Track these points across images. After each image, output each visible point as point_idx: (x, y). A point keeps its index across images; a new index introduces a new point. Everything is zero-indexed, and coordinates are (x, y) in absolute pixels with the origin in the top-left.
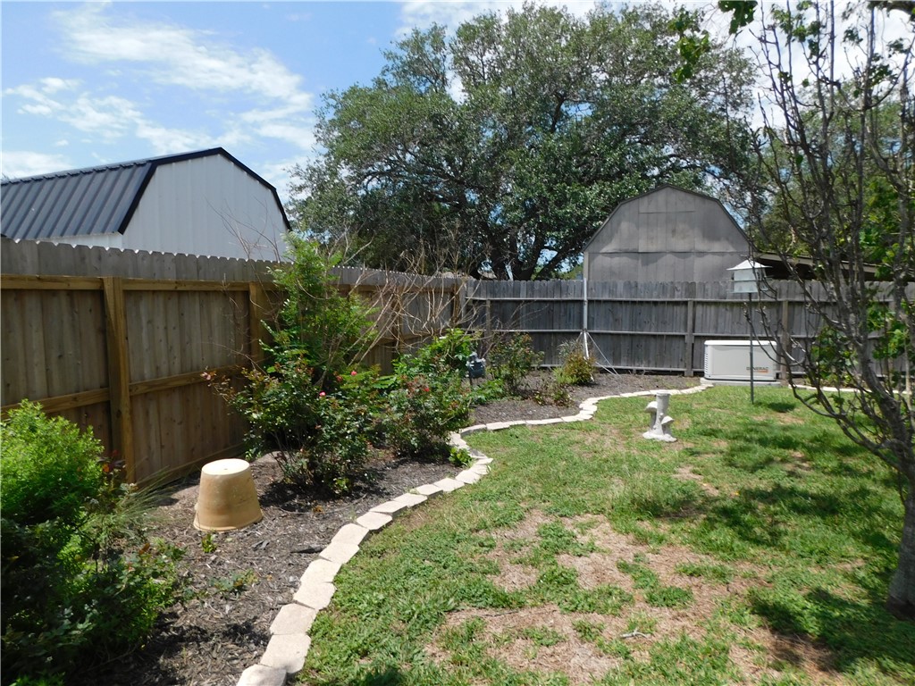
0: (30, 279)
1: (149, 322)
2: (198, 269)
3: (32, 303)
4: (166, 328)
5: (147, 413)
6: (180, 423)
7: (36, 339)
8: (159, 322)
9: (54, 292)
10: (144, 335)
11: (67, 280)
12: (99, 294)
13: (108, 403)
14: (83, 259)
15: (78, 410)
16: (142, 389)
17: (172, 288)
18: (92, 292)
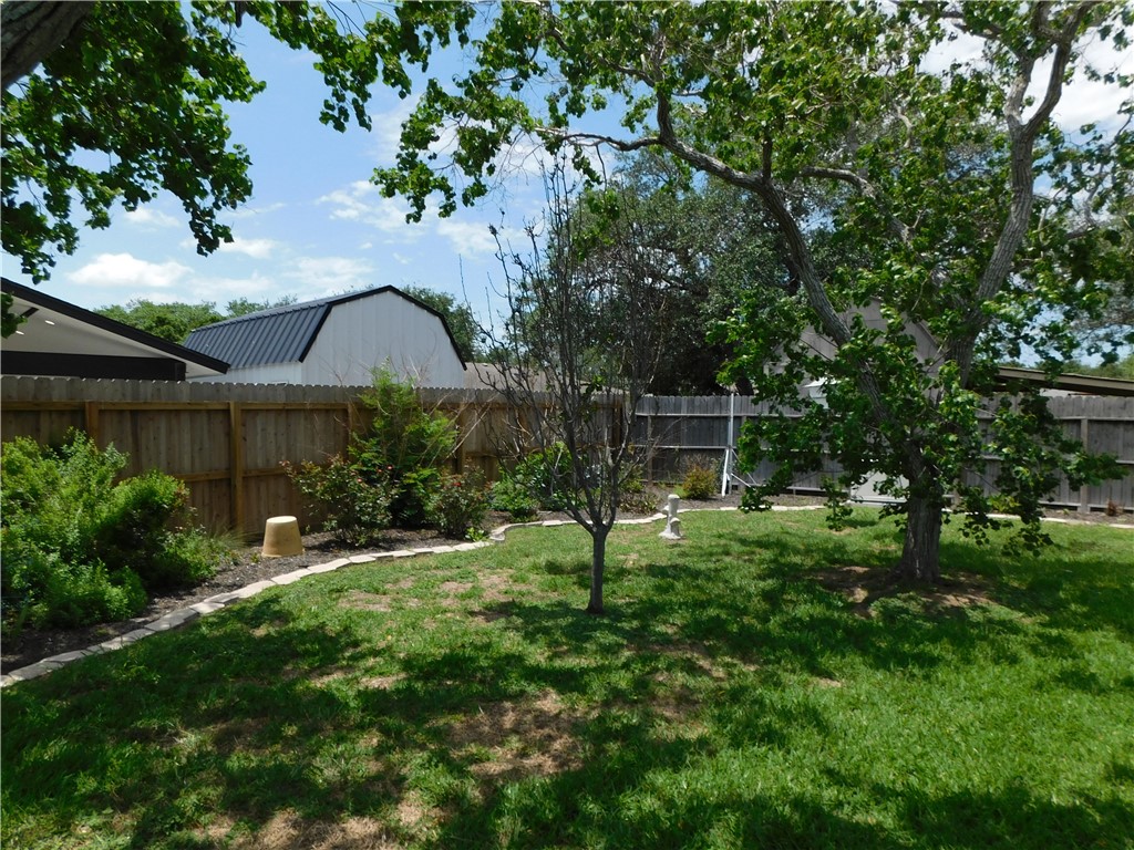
0: (184, 404)
1: (263, 430)
2: (305, 394)
3: (185, 418)
4: (276, 434)
5: (259, 489)
6: (284, 499)
7: (187, 437)
8: (271, 430)
9: (199, 411)
10: (259, 438)
11: (206, 404)
12: (227, 411)
13: (230, 479)
14: (218, 391)
15: (210, 481)
16: (254, 473)
17: (280, 407)
18: (223, 410)
